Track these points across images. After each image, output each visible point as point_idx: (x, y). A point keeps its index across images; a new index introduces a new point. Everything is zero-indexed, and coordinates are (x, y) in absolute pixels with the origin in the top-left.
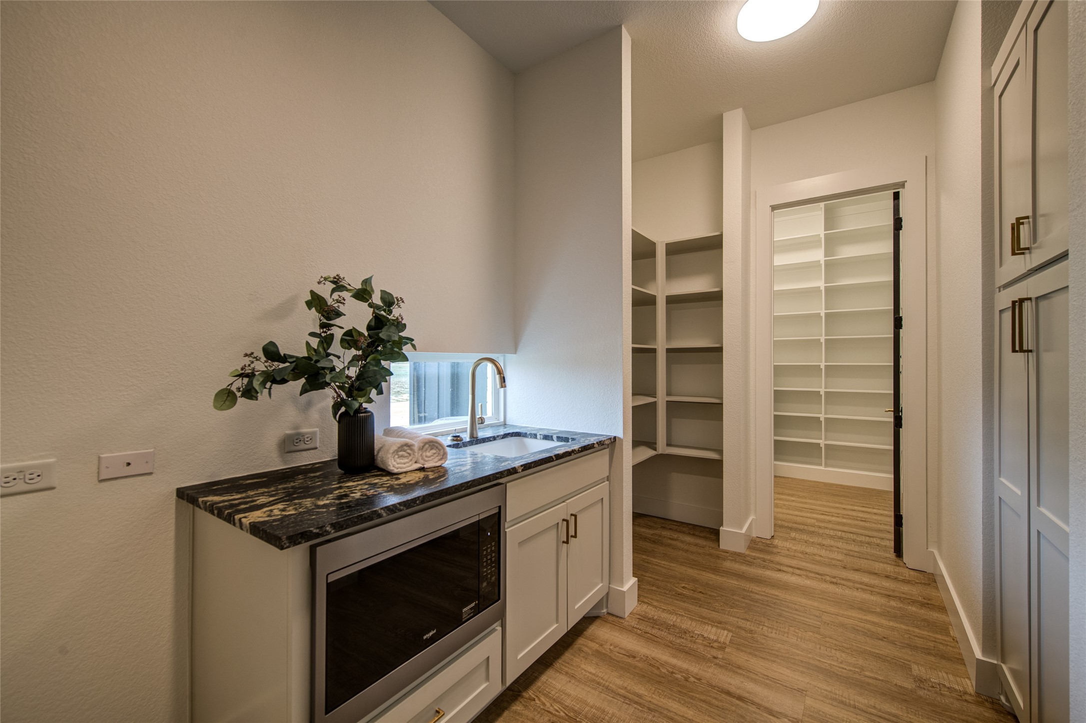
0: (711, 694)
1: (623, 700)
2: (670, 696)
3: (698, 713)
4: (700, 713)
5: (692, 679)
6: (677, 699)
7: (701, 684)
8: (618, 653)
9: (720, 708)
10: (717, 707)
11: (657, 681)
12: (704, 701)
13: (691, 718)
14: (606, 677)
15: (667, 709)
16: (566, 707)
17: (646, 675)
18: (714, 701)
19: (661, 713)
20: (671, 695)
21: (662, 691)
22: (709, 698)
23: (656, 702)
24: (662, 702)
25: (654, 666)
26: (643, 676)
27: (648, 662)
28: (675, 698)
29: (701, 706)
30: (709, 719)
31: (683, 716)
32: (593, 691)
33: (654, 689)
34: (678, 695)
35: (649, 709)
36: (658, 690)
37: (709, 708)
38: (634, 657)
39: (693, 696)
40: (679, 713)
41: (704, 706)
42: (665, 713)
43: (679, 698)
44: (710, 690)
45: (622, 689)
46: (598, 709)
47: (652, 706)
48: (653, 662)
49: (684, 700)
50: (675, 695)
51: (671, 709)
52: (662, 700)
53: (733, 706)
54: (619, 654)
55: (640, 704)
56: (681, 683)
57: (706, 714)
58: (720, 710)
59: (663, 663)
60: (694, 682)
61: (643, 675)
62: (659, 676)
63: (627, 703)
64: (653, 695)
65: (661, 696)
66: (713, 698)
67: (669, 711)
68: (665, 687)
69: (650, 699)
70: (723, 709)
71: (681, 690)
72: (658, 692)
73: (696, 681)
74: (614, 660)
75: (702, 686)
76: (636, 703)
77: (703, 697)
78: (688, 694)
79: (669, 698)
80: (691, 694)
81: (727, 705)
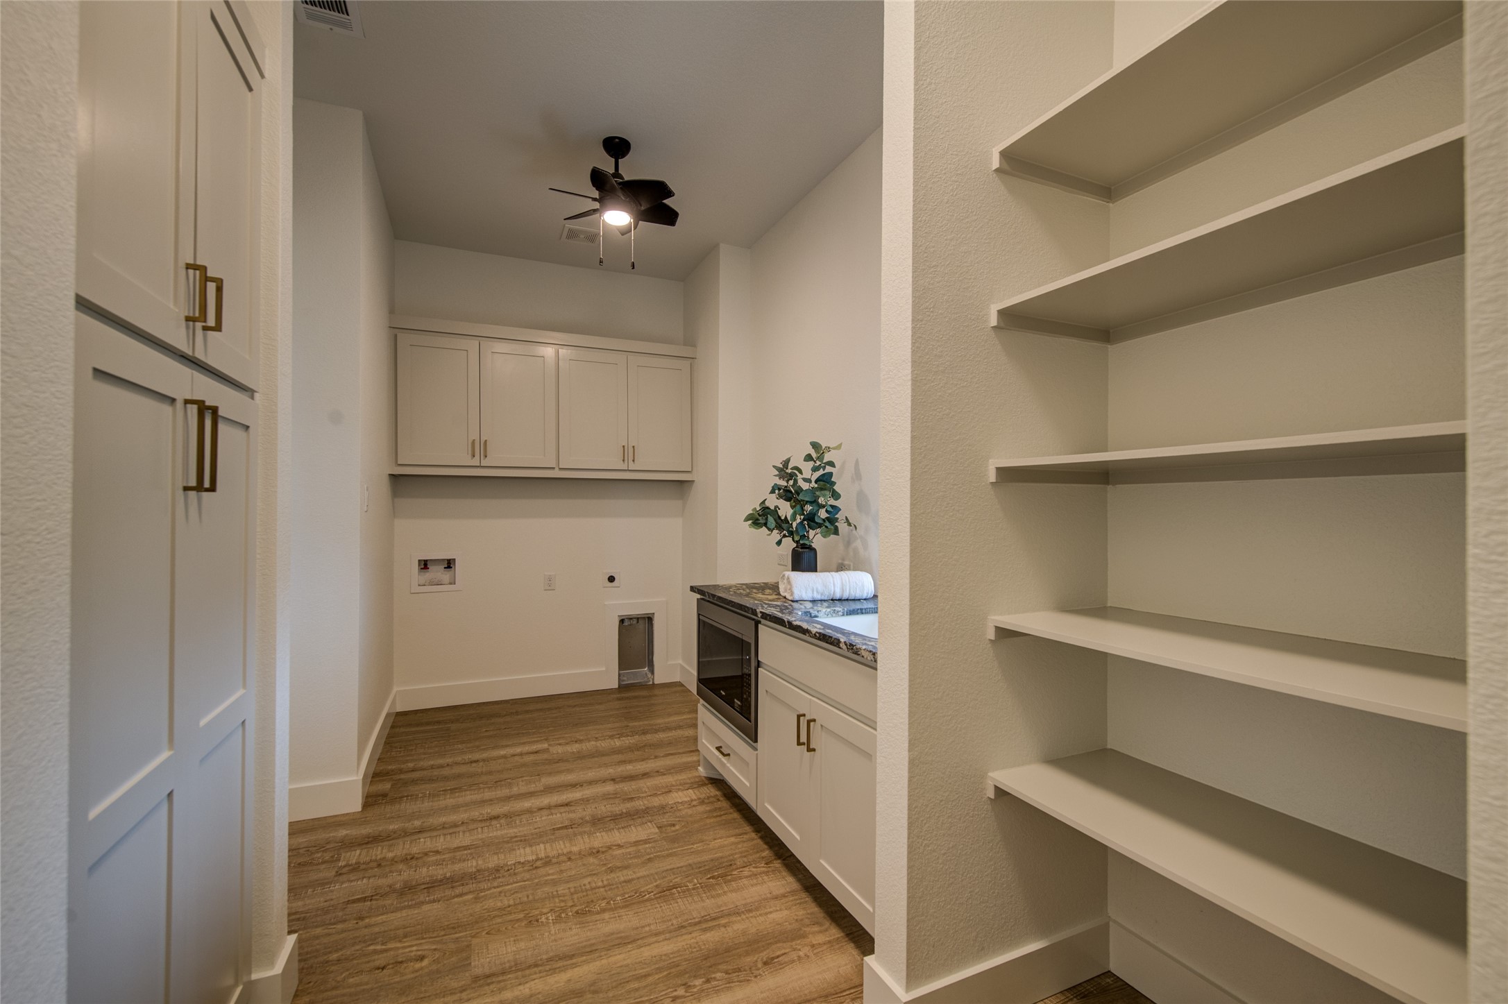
0: (646, 990)
1: (711, 915)
2: (681, 953)
3: (640, 960)
4: (637, 961)
5: (681, 992)
6: (671, 956)
7: (666, 994)
8: (785, 953)
9: (624, 983)
10: (628, 982)
11: (709, 957)
12: (646, 976)
13: (642, 949)
14: (753, 920)
15: (669, 939)
16: (740, 878)
17: (727, 954)
18: (635, 985)
19: (670, 932)
20: (681, 955)
21: (692, 952)
22: (644, 983)
23: (686, 937)
24: (681, 942)
25: (735, 971)
26: (727, 950)
27: (745, 970)
28: (674, 955)
29: (643, 968)
30: (625, 963)
31: (649, 945)
32: (744, 902)
33: (703, 947)
34: (675, 960)
35: (683, 927)
36: (698, 949)
37: (634, 973)
38: (765, 963)
39: (660, 972)
40: (656, 945)
41: (641, 971)
42: (667, 935)
43: (670, 958)
44: (651, 996)
45: (726, 923)
46: (719, 895)
47: (684, 931)
48: (742, 976)
49: (664, 961)
50: (678, 958)
51: (666, 942)
52: (683, 943)
53: (613, 997)
54: (783, 951)
55: (696, 924)
56: (687, 976)
57: (632, 964)
58: (622, 981)
59: (732, 985)
60: (676, 990)
61: (729, 952)
62: (715, 965)
63: (706, 916)
64: (695, 941)
65: (688, 946)
66: (639, 988)
67: (666, 939)
68: (696, 958)
69: (693, 935)
70: (621, 984)
71: (679, 968)
72: (695, 948)
73: (675, 994)
74: (776, 943)
75: (664, 993)
76: (699, 922)
77: (650, 979)
78: (667, 970)
79: (679, 951)
80: (665, 973)
81: (620, 992)
